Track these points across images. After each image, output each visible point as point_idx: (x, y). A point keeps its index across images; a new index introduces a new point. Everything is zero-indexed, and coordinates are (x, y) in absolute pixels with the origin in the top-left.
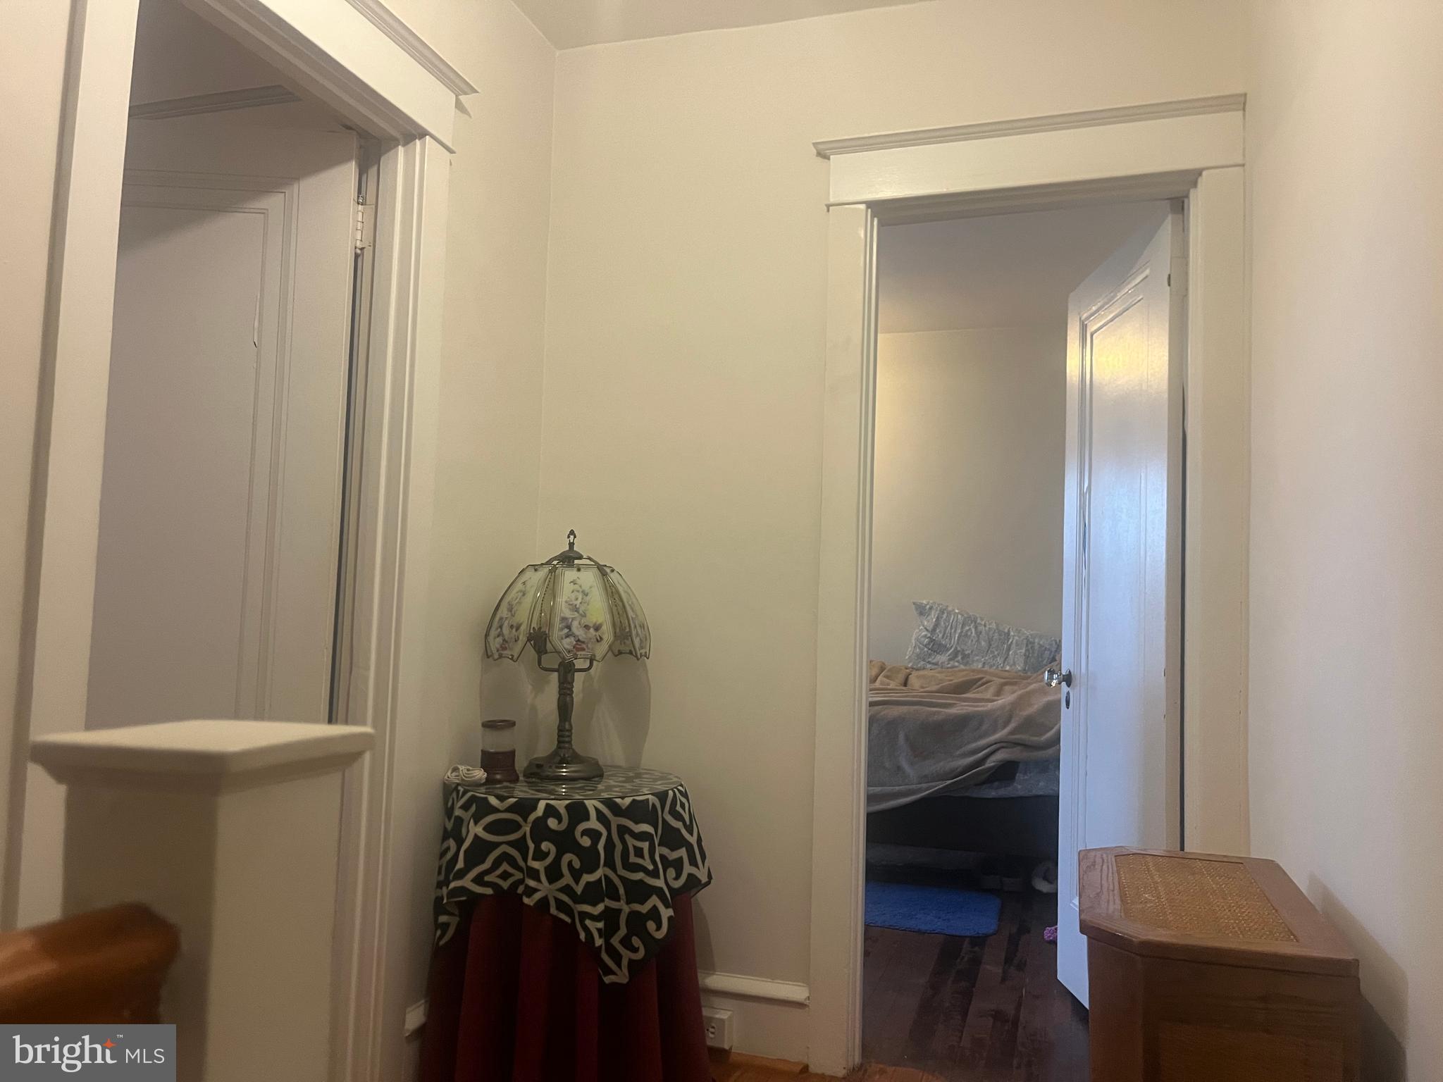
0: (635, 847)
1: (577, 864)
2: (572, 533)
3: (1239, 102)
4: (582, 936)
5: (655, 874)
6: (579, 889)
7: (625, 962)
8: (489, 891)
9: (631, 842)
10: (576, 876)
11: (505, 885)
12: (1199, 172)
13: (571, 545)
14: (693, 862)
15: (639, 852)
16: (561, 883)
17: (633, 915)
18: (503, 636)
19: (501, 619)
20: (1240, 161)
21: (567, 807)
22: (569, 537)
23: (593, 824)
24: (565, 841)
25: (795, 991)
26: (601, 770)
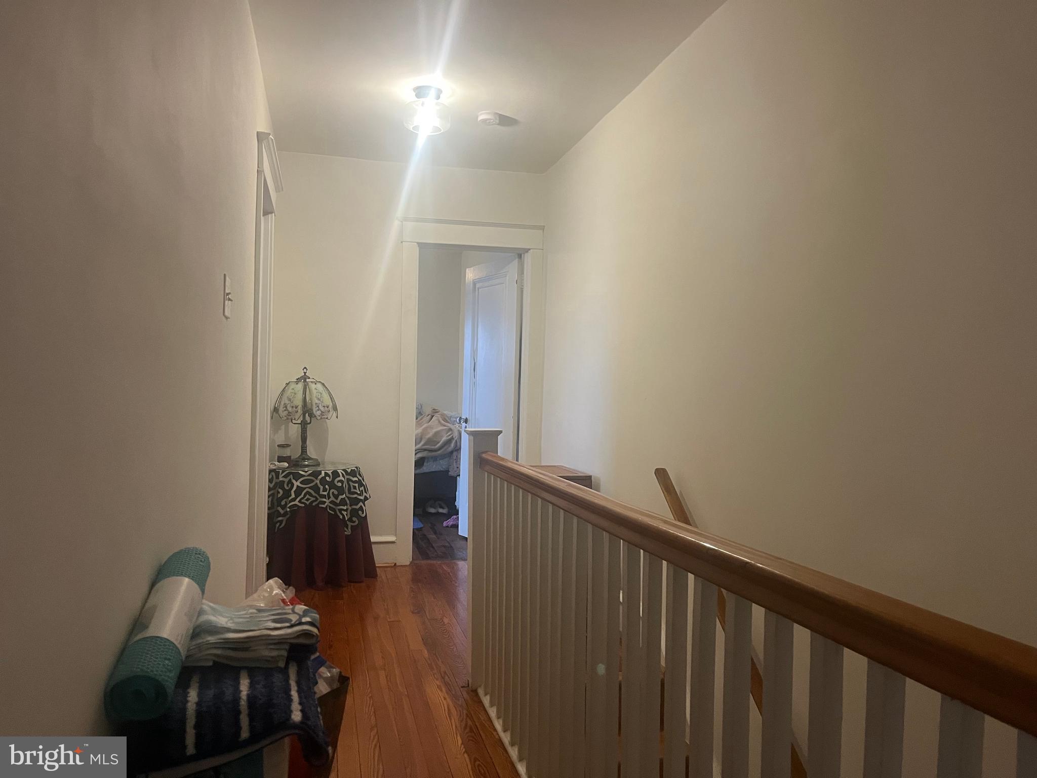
0: (353, 486)
1: (336, 492)
2: (305, 368)
3: (542, 228)
4: (341, 517)
5: (360, 495)
6: (338, 501)
7: (349, 527)
8: (303, 505)
9: (351, 484)
10: (336, 497)
11: (308, 503)
12: (530, 249)
13: (305, 373)
14: (366, 492)
15: (355, 487)
16: (330, 500)
17: (353, 509)
18: (288, 410)
19: (285, 404)
20: (542, 248)
21: (332, 473)
22: (303, 370)
23: (341, 478)
24: (332, 485)
25: (392, 539)
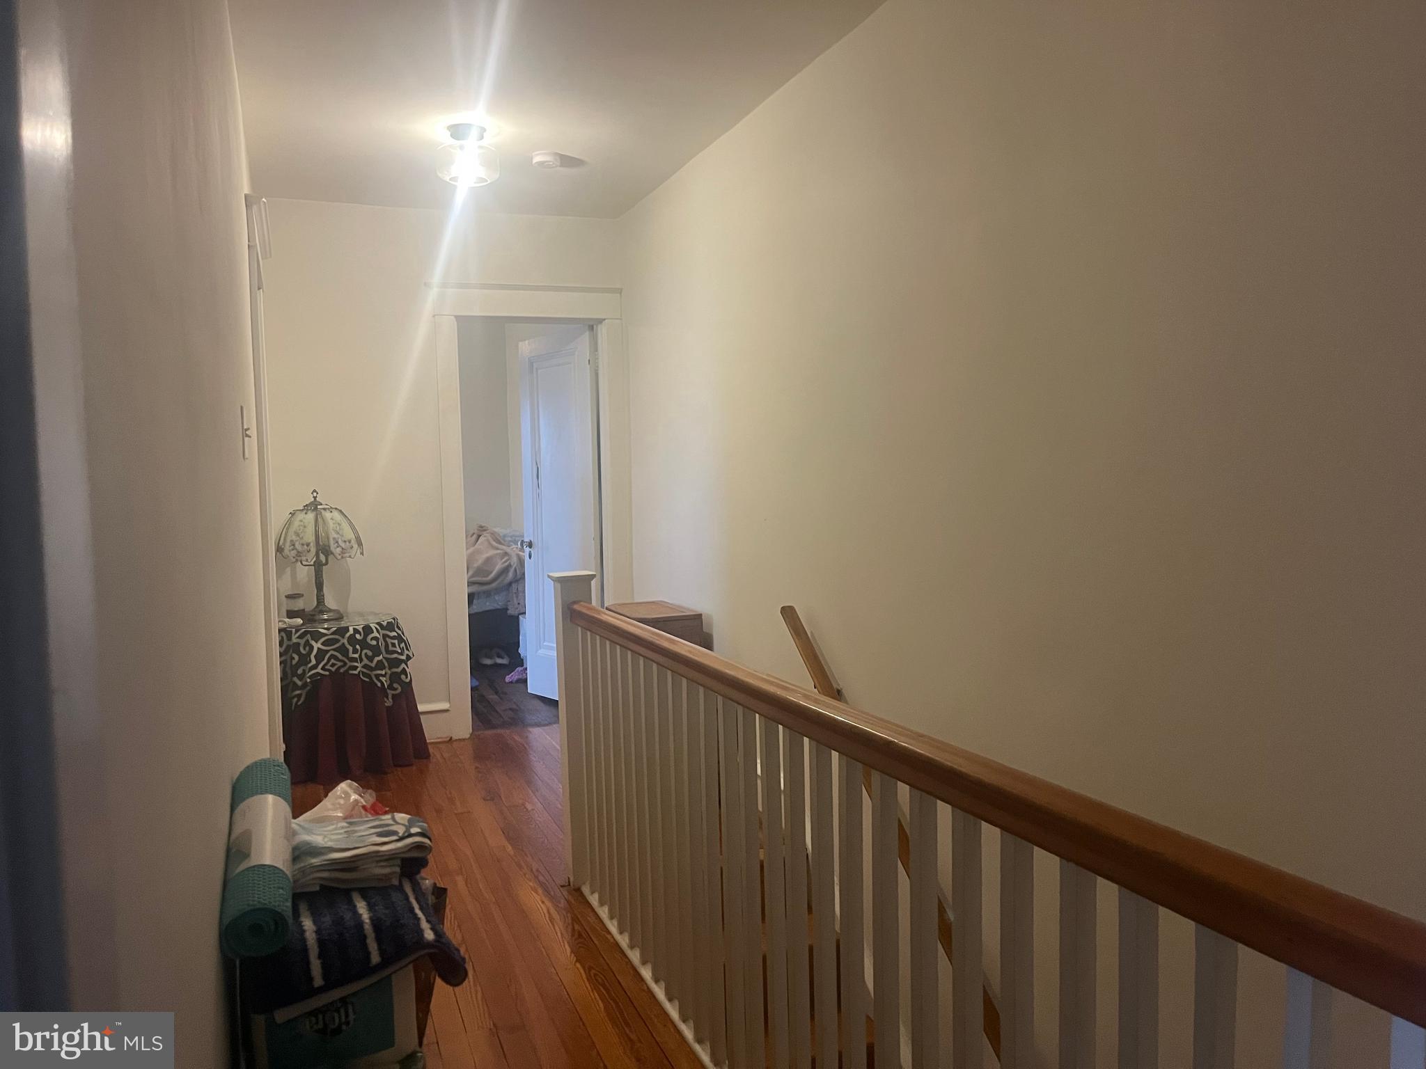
0: (392, 643)
1: (370, 653)
2: (315, 491)
3: (620, 291)
4: (379, 684)
5: (402, 654)
6: (373, 665)
7: (390, 696)
8: (327, 673)
9: (389, 641)
10: (371, 659)
11: (333, 669)
12: (605, 319)
13: (315, 498)
14: (407, 649)
15: (394, 645)
16: (363, 663)
17: (393, 673)
18: (296, 549)
19: (292, 541)
20: (620, 317)
21: (363, 628)
22: (312, 493)
23: (375, 634)
24: (364, 645)
25: (445, 706)
26: (342, 615)
